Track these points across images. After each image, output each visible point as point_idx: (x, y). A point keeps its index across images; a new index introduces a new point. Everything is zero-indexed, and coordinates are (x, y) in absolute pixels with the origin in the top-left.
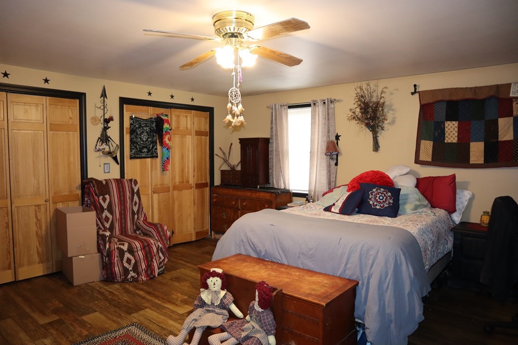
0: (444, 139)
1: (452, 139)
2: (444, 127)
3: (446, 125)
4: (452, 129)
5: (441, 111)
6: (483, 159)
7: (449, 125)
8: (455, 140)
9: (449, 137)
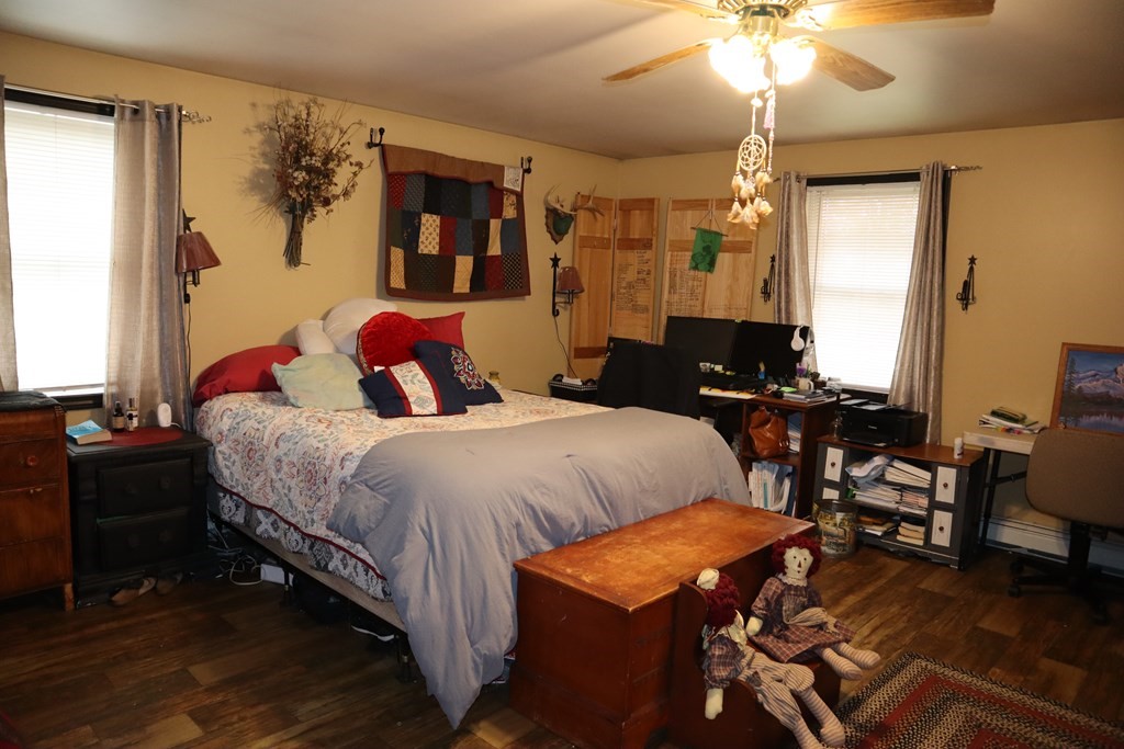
0: (417, 247)
1: (430, 247)
2: (420, 223)
3: (424, 220)
4: (431, 229)
5: (415, 194)
6: (468, 285)
7: (427, 221)
8: (435, 252)
9: (427, 243)
